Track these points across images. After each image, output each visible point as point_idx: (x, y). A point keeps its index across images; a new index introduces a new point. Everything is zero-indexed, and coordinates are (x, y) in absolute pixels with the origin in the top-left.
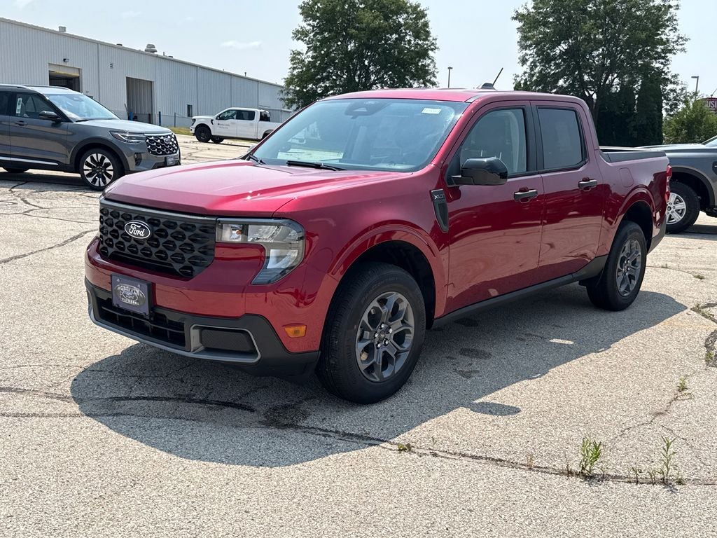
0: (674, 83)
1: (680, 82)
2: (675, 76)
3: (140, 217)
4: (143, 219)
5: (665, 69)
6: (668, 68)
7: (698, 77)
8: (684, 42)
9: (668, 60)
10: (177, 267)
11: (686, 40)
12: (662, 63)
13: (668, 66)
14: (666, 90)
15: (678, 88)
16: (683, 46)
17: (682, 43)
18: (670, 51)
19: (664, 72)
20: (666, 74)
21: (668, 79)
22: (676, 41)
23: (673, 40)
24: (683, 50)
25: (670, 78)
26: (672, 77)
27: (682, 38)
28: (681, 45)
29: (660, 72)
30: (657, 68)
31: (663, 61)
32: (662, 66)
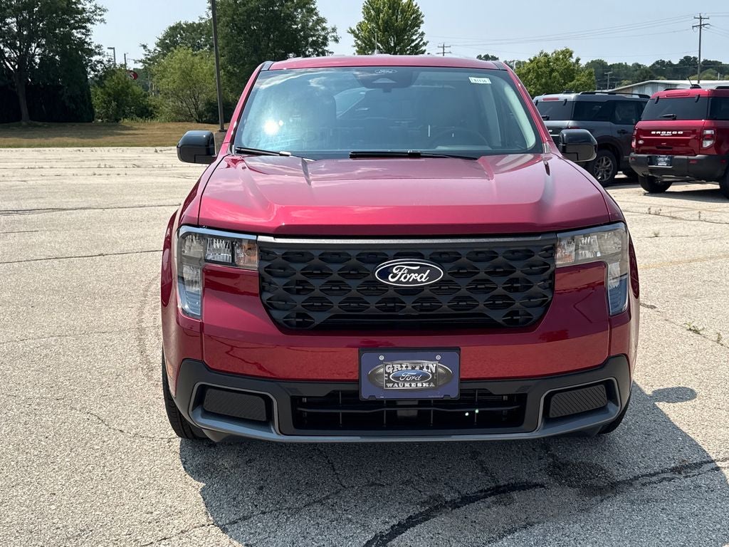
0: (99, 54)
1: (106, 54)
2: (98, 47)
5: (87, 40)
6: (90, 39)
7: (114, 49)
8: (103, 13)
9: (89, 31)
10: (498, 316)
11: (104, 11)
12: (83, 34)
13: (89, 37)
14: (91, 61)
15: (105, 60)
16: (102, 17)
17: (100, 13)
18: (89, 20)
19: (86, 42)
20: (89, 44)
21: (92, 50)
22: (93, 12)
23: (91, 10)
24: (102, 21)
25: (94, 48)
26: (96, 47)
27: (99, 9)
28: (100, 15)
29: (82, 42)
30: (80, 38)
31: (84, 31)
32: (84, 36)
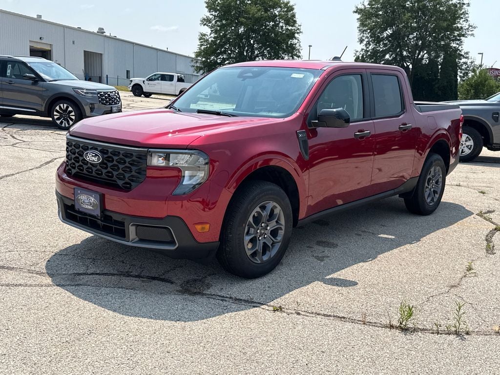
0: (466, 58)
1: (470, 57)
2: (467, 53)
3: (95, 148)
4: (96, 149)
5: (460, 48)
6: (462, 47)
7: (482, 54)
8: (473, 29)
9: (462, 42)
10: (120, 183)
11: (475, 28)
12: (457, 44)
14: (460, 62)
15: (469, 61)
18: (463, 36)
19: (459, 50)
21: (462, 55)
22: (467, 29)
24: (472, 35)
26: (465, 53)
27: (471, 26)
28: (471, 31)
29: (456, 50)
30: (454, 47)
31: (458, 42)
32: (458, 46)
